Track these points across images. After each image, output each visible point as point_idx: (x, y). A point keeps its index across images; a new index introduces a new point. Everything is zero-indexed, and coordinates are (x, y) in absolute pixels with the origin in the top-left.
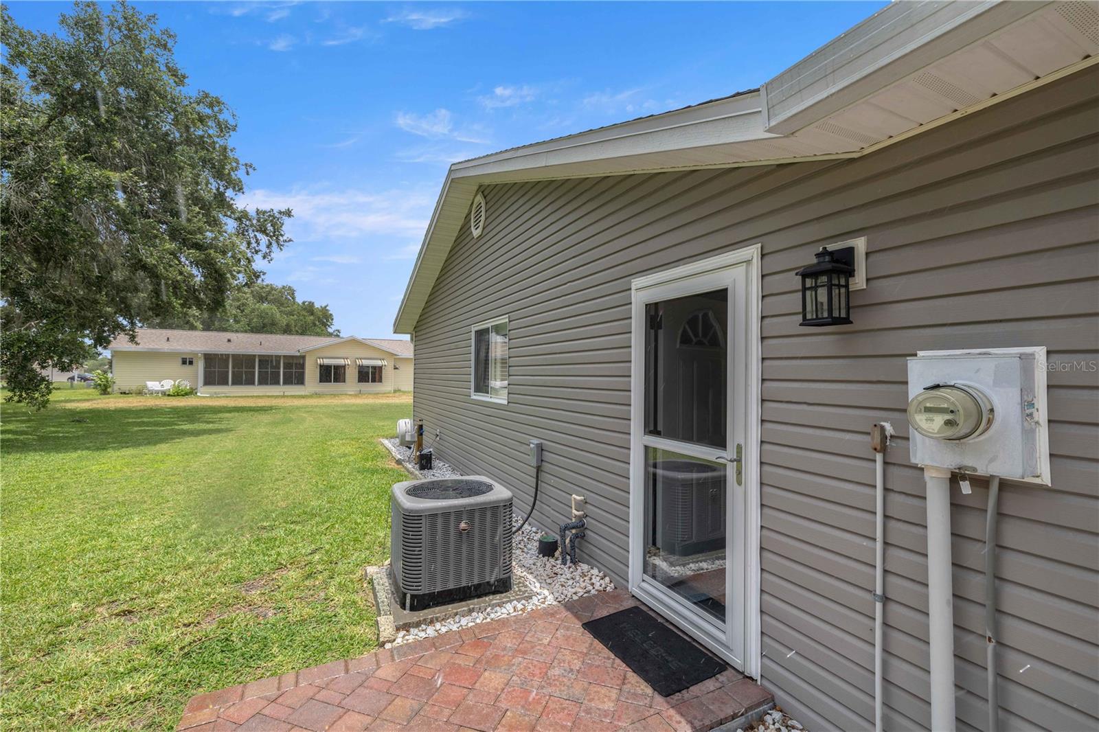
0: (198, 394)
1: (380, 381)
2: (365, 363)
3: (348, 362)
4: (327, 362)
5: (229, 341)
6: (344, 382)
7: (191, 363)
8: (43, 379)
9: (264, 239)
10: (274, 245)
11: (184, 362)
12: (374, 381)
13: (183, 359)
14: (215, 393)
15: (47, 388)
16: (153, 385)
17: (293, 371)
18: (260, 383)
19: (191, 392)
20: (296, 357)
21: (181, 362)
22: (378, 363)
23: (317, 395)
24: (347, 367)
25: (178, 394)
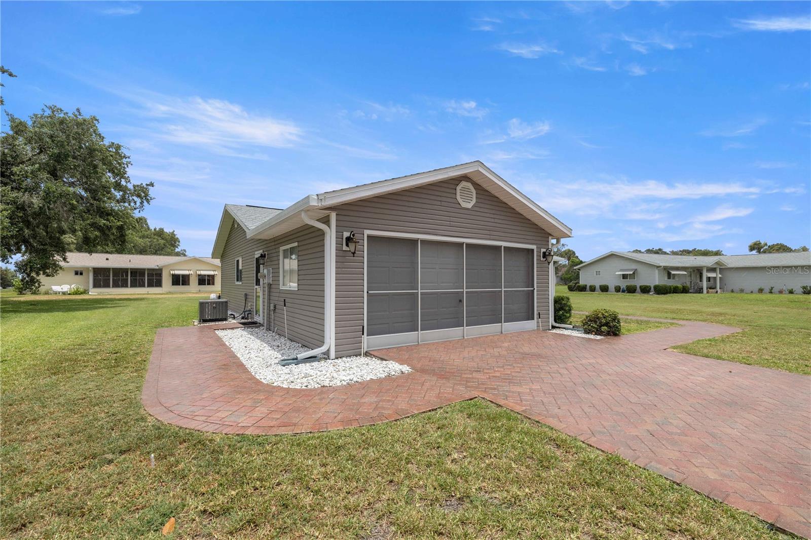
0: (90, 293)
1: (213, 284)
2: (203, 273)
3: (191, 272)
4: (177, 272)
5: (107, 259)
6: (189, 285)
7: (81, 274)
8: (37, 281)
9: (138, 200)
10: (145, 203)
11: (76, 273)
12: (209, 284)
13: (76, 271)
14: (101, 292)
15: (39, 284)
16: (56, 288)
17: (154, 278)
18: (132, 286)
19: (85, 292)
20: (156, 269)
21: (74, 273)
22: (212, 273)
23: (170, 293)
24: (191, 275)
25: (76, 293)
